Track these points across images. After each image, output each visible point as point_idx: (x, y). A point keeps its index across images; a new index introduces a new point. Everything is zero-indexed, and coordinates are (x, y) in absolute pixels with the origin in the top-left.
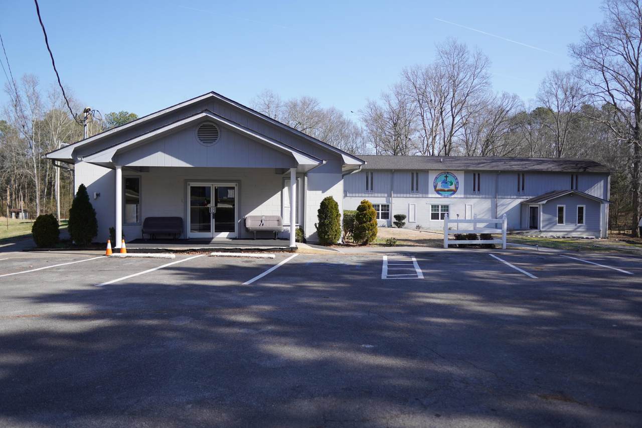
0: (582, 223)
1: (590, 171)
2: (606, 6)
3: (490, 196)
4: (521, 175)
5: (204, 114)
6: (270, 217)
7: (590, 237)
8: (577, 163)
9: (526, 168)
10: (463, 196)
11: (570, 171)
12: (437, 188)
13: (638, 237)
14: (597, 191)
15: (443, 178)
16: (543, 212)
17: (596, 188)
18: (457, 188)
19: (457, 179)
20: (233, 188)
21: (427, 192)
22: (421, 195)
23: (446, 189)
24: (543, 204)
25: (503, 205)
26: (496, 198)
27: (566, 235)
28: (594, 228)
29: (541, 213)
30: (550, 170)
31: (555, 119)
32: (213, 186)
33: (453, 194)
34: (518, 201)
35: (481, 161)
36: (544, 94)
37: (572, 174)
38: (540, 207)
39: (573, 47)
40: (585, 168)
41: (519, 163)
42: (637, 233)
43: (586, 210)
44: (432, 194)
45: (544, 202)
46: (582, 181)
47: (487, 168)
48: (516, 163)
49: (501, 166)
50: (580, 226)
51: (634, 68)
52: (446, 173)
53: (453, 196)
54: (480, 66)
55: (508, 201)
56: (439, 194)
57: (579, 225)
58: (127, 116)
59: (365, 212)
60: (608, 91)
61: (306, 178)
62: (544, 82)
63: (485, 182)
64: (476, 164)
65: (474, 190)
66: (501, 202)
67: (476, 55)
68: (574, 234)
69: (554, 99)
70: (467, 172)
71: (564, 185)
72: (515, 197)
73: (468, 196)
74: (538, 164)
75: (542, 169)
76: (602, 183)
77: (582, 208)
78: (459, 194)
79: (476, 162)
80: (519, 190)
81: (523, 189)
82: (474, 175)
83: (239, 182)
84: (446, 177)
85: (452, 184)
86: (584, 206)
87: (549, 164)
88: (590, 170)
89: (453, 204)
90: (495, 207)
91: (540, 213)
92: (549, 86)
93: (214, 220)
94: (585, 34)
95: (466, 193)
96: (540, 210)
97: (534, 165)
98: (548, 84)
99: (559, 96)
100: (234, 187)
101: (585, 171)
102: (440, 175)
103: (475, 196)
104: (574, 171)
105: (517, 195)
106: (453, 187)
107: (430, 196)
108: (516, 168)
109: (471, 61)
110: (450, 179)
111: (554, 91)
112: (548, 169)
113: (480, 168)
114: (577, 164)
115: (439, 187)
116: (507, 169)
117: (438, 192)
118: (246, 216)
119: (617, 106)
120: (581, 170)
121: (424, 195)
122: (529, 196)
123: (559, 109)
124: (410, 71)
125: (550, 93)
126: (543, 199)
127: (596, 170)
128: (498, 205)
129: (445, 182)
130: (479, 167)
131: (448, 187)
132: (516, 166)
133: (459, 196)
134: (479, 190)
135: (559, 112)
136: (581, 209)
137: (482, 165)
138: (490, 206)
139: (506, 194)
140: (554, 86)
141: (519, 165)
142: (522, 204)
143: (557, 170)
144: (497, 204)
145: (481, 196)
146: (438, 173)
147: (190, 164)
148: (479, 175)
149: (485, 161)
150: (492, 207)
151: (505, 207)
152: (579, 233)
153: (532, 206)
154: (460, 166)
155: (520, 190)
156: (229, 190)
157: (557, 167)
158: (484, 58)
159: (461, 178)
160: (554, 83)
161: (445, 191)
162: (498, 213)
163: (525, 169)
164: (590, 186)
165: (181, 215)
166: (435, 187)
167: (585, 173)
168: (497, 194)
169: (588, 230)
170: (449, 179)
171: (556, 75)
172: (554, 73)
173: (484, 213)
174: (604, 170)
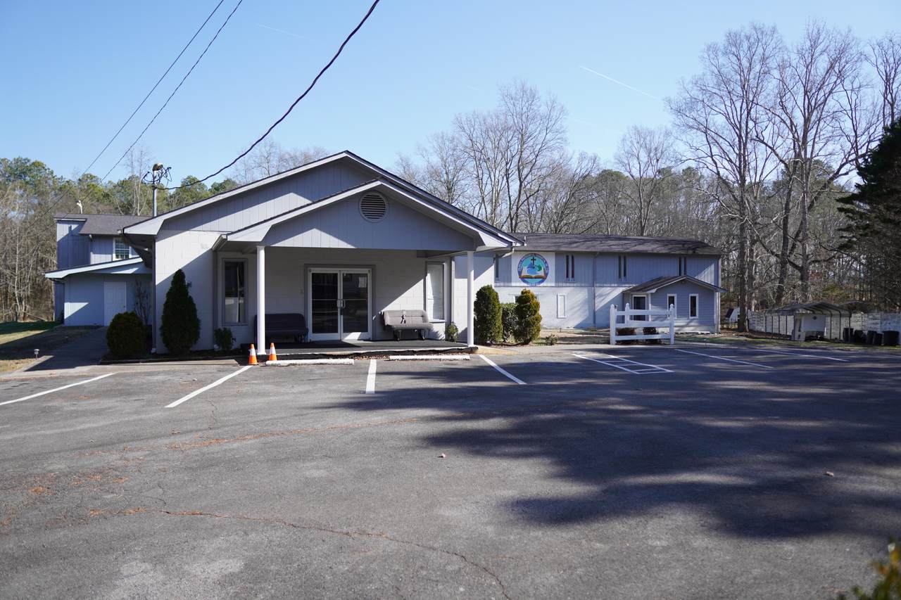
0: (695, 315)
1: (701, 253)
2: (706, 56)
3: (586, 285)
4: (622, 257)
5: (378, 183)
6: (412, 311)
7: (705, 332)
8: (684, 243)
9: (628, 248)
10: (554, 285)
11: (678, 252)
12: (523, 275)
13: (746, 331)
14: (707, 276)
15: (529, 261)
16: (652, 303)
17: (706, 273)
18: (546, 274)
19: (546, 262)
20: (365, 275)
21: (510, 281)
22: (502, 284)
23: (533, 276)
24: (652, 294)
25: (601, 296)
26: (593, 286)
27: (679, 330)
28: (707, 321)
29: (650, 305)
30: (655, 251)
31: (636, 187)
32: (341, 272)
33: (542, 282)
34: (620, 290)
35: (572, 240)
36: (623, 154)
37: (680, 257)
38: (648, 297)
39: (669, 101)
40: (694, 249)
41: (617, 242)
42: (745, 328)
43: (699, 300)
44: (516, 282)
45: (654, 291)
46: (691, 266)
47: (582, 248)
48: (613, 242)
49: (599, 247)
50: (693, 320)
51: (737, 131)
52: (534, 255)
53: (542, 285)
54: (554, 117)
55: (607, 290)
56: (525, 282)
57: (691, 318)
58: (28, 164)
59: (528, 304)
60: (712, 156)
61: (453, 263)
62: (624, 140)
63: (581, 267)
64: (567, 243)
65: (567, 276)
66: (599, 291)
67: (549, 103)
68: (688, 330)
69: (636, 161)
70: (558, 254)
71: (669, 269)
72: (616, 285)
73: (560, 284)
74: (640, 244)
75: (647, 251)
76: (713, 267)
77: (673, 297)
78: (549, 283)
79: (566, 241)
80: (620, 277)
81: (625, 275)
82: (567, 257)
83: (373, 268)
84: (533, 260)
85: (540, 269)
86: (697, 295)
87: (653, 244)
88: (699, 251)
89: (541, 295)
90: (593, 297)
91: (648, 303)
92: (630, 145)
93: (342, 317)
94: (682, 87)
95: (557, 281)
96: (648, 300)
97: (636, 246)
98: (628, 142)
99: (641, 159)
100: (367, 274)
101: (694, 252)
102: (526, 257)
103: (568, 285)
104: (683, 252)
105: (617, 283)
106: (541, 273)
107: (513, 284)
108: (616, 249)
109: (543, 110)
110: (538, 262)
111: (635, 151)
112: (653, 250)
113: (574, 248)
114: (683, 245)
115: (525, 273)
116: (605, 251)
117: (523, 279)
118: (383, 311)
119: (721, 175)
120: (691, 252)
121: (507, 284)
122: (632, 283)
123: (642, 173)
124: (464, 119)
125: (630, 154)
126: (652, 287)
127: (706, 251)
128: (596, 295)
129: (532, 267)
130: (572, 248)
131: (536, 273)
132: (616, 247)
133: (549, 285)
134: (573, 276)
135: (641, 177)
136: (693, 299)
137: (575, 245)
138: (587, 297)
139: (605, 281)
140: (635, 145)
141: (618, 245)
142: (624, 294)
143: (664, 252)
144: (594, 294)
145: (575, 285)
146: (524, 254)
147: (352, 245)
148: (573, 257)
149: (577, 240)
150: (588, 298)
151: (602, 298)
152: (692, 328)
153: (636, 296)
154: (549, 247)
155: (622, 277)
156: (360, 278)
157: (663, 248)
158: (559, 107)
159: (551, 261)
160: (635, 142)
161: (531, 278)
162: (596, 305)
163: (627, 251)
164: (700, 271)
165: (300, 311)
166: (520, 273)
167: (695, 256)
168: (594, 281)
169: (702, 323)
170: (536, 263)
171: (638, 131)
172: (636, 128)
173: (578, 306)
174: (715, 252)
